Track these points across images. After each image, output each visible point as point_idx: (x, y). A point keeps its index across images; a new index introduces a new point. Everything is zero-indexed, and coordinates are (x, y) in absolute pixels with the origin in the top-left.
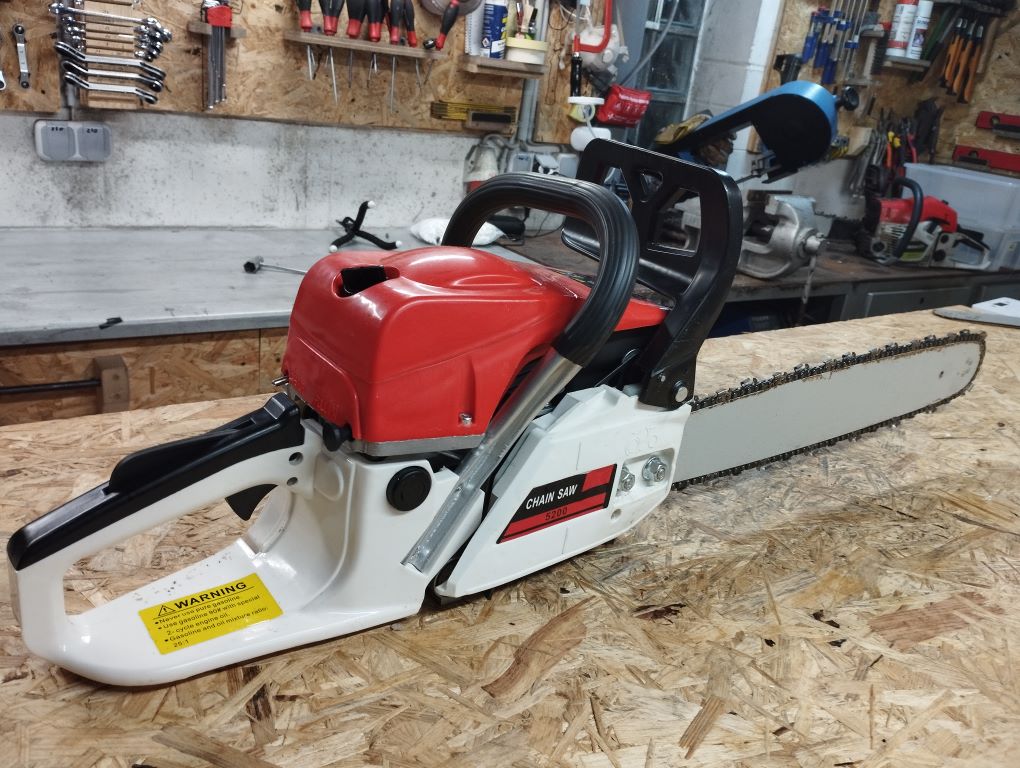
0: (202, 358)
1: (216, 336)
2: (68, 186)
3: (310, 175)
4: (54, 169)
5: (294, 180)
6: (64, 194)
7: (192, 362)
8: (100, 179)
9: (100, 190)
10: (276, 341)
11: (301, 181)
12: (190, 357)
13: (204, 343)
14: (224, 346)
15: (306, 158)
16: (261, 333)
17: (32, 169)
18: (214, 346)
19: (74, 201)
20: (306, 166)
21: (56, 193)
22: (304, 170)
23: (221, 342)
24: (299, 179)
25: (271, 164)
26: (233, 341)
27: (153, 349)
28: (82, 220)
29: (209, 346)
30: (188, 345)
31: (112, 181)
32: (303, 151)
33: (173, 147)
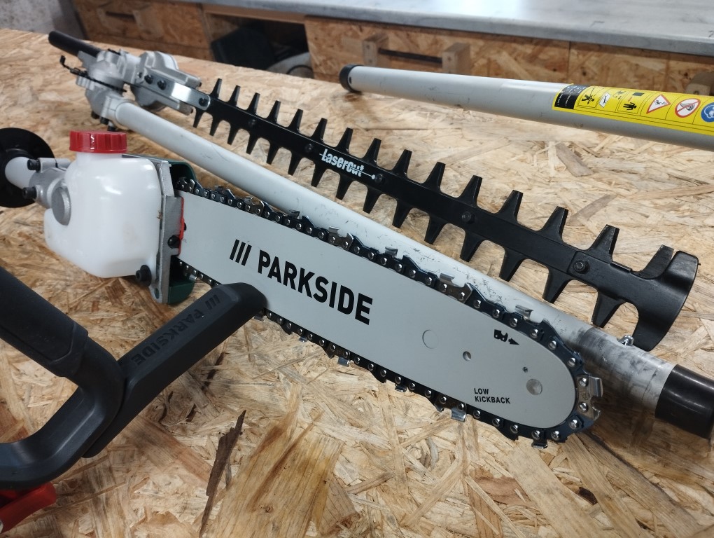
0: (523, 58)
1: (535, 41)
7: (516, 59)
10: (584, 55)
12: (515, 55)
13: (527, 46)
14: (540, 51)
16: (572, 45)
18: (533, 49)
23: (538, 47)
26: (547, 49)
27: (491, 43)
29: (528, 49)
30: (514, 45)
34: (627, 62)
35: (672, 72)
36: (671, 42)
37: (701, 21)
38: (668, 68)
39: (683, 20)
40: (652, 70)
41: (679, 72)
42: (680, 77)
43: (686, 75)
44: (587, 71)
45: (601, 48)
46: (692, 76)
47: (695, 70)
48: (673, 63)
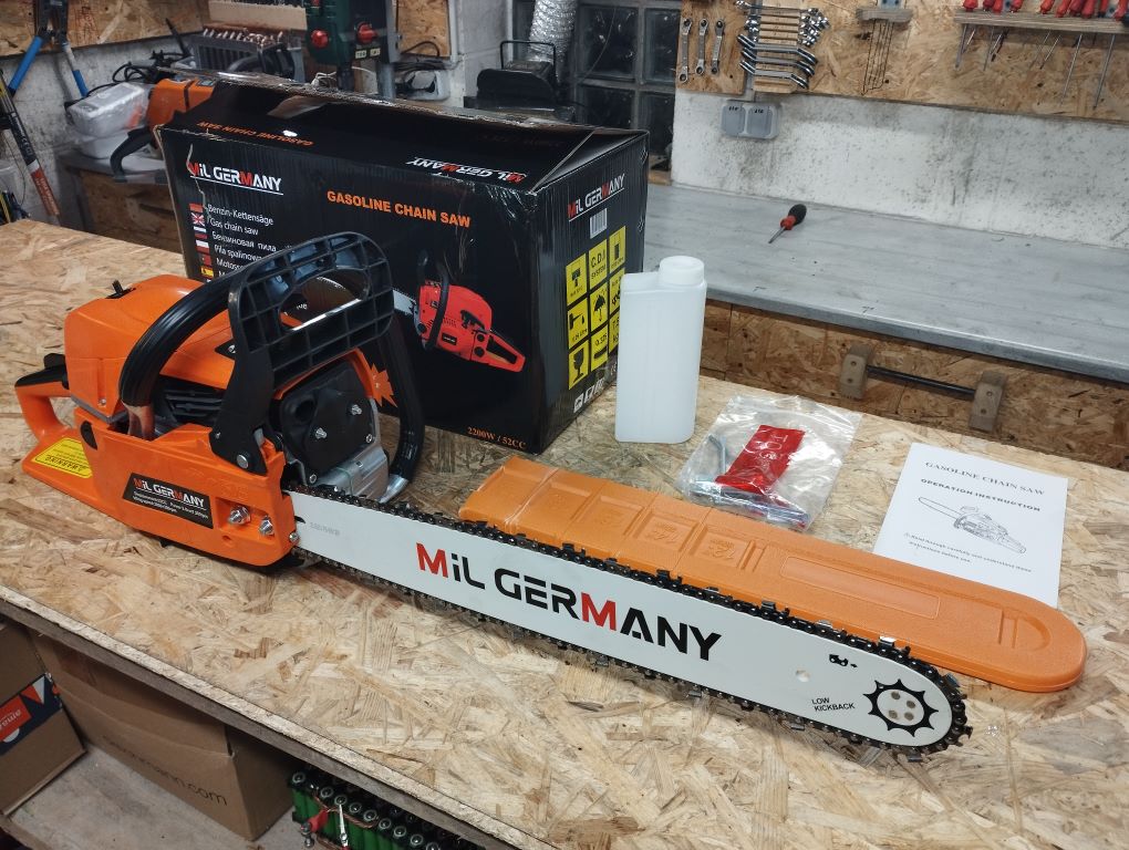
2: (743, 158)
3: (976, 167)
4: (735, 142)
5: (955, 171)
6: (740, 164)
8: (769, 154)
9: (767, 164)
10: (746, 318)
11: (963, 174)
15: (974, 149)
16: (733, 307)
17: (720, 141)
19: (746, 172)
20: (972, 157)
21: (734, 163)
22: (969, 162)
24: (962, 171)
25: (931, 152)
28: (750, 188)
31: (777, 157)
32: (973, 141)
33: (834, 128)
34: (788, 328)
35: (831, 341)
36: (830, 314)
37: (856, 296)
38: (826, 337)
39: (839, 293)
40: (812, 338)
41: (837, 342)
42: (839, 347)
43: (844, 345)
44: (748, 333)
45: (763, 313)
46: (849, 347)
47: (852, 341)
48: (831, 333)
